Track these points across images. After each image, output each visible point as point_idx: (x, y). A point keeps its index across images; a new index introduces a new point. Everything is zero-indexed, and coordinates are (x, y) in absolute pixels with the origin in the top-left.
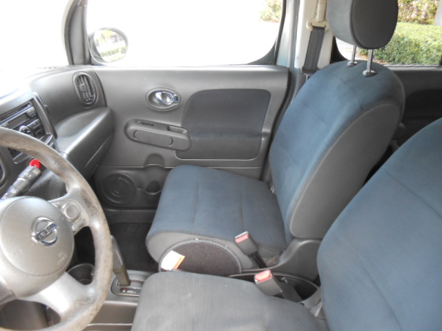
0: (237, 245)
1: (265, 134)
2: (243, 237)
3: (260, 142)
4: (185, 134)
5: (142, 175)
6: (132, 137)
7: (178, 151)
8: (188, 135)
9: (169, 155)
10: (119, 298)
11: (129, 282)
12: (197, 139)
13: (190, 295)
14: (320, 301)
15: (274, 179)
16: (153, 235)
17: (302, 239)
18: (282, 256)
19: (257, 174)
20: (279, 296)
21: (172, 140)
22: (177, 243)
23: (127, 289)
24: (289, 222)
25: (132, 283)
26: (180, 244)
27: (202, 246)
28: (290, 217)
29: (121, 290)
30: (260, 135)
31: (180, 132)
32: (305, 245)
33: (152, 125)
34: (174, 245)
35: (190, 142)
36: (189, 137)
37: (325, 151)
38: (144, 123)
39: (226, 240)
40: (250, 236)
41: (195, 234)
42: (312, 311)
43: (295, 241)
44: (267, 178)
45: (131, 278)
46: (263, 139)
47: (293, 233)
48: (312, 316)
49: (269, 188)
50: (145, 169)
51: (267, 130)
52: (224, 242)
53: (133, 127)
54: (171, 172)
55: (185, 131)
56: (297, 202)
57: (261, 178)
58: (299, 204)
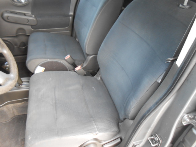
0: (66, 60)
1: (71, 16)
2: (68, 57)
3: (69, 19)
4: (34, 17)
5: (16, 40)
6: (6, 20)
7: (32, 26)
8: (35, 17)
9: (28, 28)
10: (19, 88)
11: (22, 82)
12: (40, 19)
13: (51, 79)
14: (100, 74)
15: (77, 35)
16: (29, 61)
17: (91, 55)
18: (84, 63)
19: (70, 34)
20: (85, 75)
21: (28, 20)
22: (41, 63)
23: (22, 85)
24: (85, 49)
25: (24, 82)
26: (42, 63)
27: (51, 62)
28: (86, 46)
29: (19, 85)
30: (69, 16)
31: (31, 16)
32: (93, 57)
33: (16, 13)
34: (39, 64)
35: (37, 21)
36: (36, 18)
37: (97, 17)
38: (12, 13)
39: (61, 59)
40: (71, 56)
41: (48, 58)
42: (97, 79)
43: (88, 57)
44: (74, 35)
45: (23, 80)
46: (70, 18)
47: (87, 53)
48: (98, 80)
49: (76, 39)
50: (17, 36)
51: (71, 13)
52: (60, 60)
53: (6, 15)
54: (30, 36)
55: (34, 16)
56: (87, 39)
57: (72, 35)
58: (88, 40)
